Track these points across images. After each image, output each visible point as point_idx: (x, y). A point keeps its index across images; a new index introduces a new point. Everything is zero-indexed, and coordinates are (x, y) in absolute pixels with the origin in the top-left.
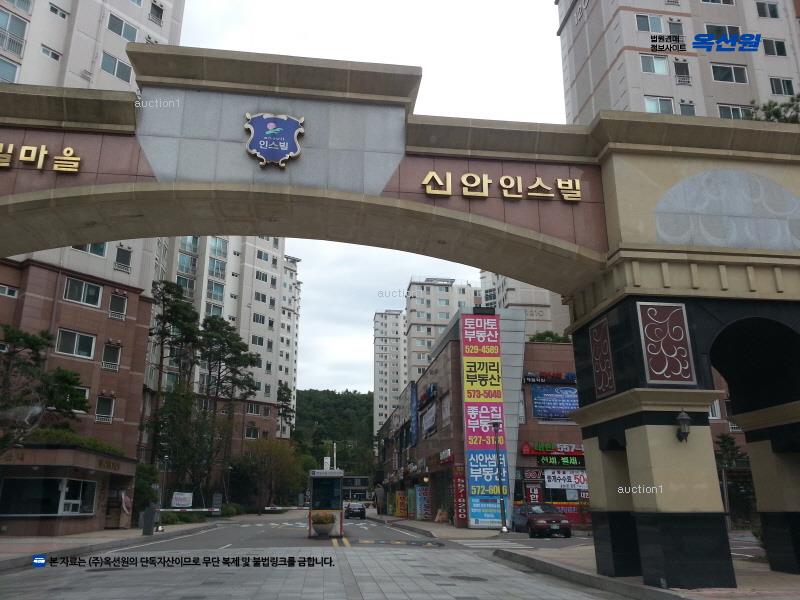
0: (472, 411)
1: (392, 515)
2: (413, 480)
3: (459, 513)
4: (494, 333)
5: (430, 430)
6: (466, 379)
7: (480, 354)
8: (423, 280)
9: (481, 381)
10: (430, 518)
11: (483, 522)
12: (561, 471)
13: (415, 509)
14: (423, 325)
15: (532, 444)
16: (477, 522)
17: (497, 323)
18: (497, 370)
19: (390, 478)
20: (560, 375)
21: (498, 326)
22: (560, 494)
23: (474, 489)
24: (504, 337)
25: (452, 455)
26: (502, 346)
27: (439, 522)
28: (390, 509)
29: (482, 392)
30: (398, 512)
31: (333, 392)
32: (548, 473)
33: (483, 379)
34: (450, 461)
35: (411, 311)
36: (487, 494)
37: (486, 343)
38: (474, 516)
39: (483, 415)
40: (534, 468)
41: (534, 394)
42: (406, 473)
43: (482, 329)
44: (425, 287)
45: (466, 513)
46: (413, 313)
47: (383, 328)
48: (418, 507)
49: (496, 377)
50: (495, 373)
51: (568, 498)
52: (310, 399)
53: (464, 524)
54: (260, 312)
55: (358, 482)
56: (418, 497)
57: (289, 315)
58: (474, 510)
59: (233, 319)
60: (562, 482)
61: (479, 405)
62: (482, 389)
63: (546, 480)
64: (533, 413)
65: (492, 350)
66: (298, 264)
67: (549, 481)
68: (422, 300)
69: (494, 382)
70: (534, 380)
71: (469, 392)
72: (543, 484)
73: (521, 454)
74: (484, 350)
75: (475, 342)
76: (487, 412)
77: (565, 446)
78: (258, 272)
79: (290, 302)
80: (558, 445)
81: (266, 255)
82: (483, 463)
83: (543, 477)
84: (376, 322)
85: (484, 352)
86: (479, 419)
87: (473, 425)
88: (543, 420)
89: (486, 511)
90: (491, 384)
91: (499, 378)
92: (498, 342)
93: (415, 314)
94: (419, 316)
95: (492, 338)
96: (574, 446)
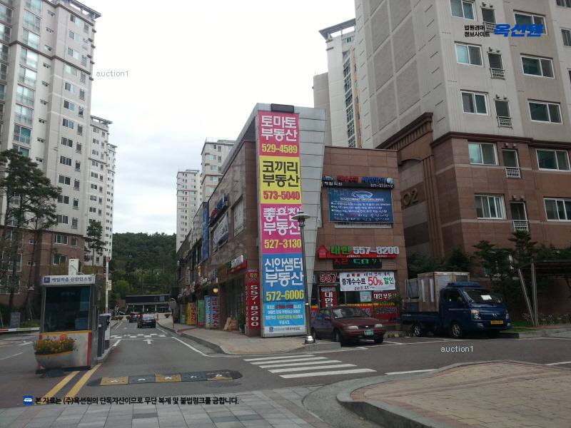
0: (269, 213)
1: (185, 324)
2: (203, 292)
3: (251, 321)
4: (292, 132)
5: (221, 242)
6: (262, 179)
7: (278, 154)
8: (215, 141)
9: (279, 181)
10: (218, 326)
11: (279, 330)
12: (356, 274)
13: (205, 318)
14: (215, 176)
15: (328, 248)
16: (271, 329)
17: (297, 122)
18: (296, 170)
19: (185, 292)
20: (357, 178)
21: (297, 125)
22: (354, 296)
23: (269, 295)
24: (303, 135)
25: (246, 261)
26: (301, 145)
27: (228, 330)
28: (183, 319)
29: (279, 194)
30: (189, 321)
31: (146, 235)
32: (343, 276)
33: (281, 179)
34: (243, 267)
35: (206, 165)
36: (283, 300)
37: (284, 142)
38: (268, 324)
39: (280, 217)
40: (330, 272)
41: (331, 198)
42: (197, 286)
43: (280, 127)
44: (217, 146)
45: (259, 321)
46: (207, 166)
47: (184, 183)
48: (207, 316)
49: (294, 178)
50: (294, 174)
51: (362, 300)
52: (127, 240)
53: (257, 332)
54: (67, 156)
55: (162, 299)
56: (208, 308)
57: (102, 167)
58: (268, 318)
59: (41, 161)
60: (356, 284)
61: (277, 206)
62: (279, 190)
63: (341, 283)
64: (329, 217)
65: (291, 149)
66: (109, 125)
67: (344, 283)
68: (215, 156)
69: (293, 183)
70: (331, 184)
71: (265, 193)
72: (338, 287)
73: (318, 258)
74: (282, 149)
75: (272, 140)
76: (284, 214)
77: (360, 248)
78: (64, 120)
79: (102, 155)
80: (354, 248)
81: (73, 105)
82: (280, 267)
83: (338, 280)
84: (178, 179)
85: (282, 151)
86: (276, 222)
87: (268, 228)
88: (339, 223)
89: (282, 317)
90: (290, 185)
91: (297, 178)
92: (297, 142)
93: (208, 167)
94: (212, 169)
95: (290, 137)
96: (369, 248)
